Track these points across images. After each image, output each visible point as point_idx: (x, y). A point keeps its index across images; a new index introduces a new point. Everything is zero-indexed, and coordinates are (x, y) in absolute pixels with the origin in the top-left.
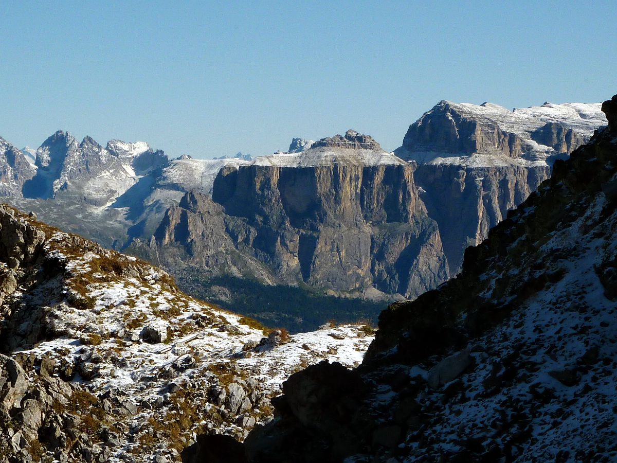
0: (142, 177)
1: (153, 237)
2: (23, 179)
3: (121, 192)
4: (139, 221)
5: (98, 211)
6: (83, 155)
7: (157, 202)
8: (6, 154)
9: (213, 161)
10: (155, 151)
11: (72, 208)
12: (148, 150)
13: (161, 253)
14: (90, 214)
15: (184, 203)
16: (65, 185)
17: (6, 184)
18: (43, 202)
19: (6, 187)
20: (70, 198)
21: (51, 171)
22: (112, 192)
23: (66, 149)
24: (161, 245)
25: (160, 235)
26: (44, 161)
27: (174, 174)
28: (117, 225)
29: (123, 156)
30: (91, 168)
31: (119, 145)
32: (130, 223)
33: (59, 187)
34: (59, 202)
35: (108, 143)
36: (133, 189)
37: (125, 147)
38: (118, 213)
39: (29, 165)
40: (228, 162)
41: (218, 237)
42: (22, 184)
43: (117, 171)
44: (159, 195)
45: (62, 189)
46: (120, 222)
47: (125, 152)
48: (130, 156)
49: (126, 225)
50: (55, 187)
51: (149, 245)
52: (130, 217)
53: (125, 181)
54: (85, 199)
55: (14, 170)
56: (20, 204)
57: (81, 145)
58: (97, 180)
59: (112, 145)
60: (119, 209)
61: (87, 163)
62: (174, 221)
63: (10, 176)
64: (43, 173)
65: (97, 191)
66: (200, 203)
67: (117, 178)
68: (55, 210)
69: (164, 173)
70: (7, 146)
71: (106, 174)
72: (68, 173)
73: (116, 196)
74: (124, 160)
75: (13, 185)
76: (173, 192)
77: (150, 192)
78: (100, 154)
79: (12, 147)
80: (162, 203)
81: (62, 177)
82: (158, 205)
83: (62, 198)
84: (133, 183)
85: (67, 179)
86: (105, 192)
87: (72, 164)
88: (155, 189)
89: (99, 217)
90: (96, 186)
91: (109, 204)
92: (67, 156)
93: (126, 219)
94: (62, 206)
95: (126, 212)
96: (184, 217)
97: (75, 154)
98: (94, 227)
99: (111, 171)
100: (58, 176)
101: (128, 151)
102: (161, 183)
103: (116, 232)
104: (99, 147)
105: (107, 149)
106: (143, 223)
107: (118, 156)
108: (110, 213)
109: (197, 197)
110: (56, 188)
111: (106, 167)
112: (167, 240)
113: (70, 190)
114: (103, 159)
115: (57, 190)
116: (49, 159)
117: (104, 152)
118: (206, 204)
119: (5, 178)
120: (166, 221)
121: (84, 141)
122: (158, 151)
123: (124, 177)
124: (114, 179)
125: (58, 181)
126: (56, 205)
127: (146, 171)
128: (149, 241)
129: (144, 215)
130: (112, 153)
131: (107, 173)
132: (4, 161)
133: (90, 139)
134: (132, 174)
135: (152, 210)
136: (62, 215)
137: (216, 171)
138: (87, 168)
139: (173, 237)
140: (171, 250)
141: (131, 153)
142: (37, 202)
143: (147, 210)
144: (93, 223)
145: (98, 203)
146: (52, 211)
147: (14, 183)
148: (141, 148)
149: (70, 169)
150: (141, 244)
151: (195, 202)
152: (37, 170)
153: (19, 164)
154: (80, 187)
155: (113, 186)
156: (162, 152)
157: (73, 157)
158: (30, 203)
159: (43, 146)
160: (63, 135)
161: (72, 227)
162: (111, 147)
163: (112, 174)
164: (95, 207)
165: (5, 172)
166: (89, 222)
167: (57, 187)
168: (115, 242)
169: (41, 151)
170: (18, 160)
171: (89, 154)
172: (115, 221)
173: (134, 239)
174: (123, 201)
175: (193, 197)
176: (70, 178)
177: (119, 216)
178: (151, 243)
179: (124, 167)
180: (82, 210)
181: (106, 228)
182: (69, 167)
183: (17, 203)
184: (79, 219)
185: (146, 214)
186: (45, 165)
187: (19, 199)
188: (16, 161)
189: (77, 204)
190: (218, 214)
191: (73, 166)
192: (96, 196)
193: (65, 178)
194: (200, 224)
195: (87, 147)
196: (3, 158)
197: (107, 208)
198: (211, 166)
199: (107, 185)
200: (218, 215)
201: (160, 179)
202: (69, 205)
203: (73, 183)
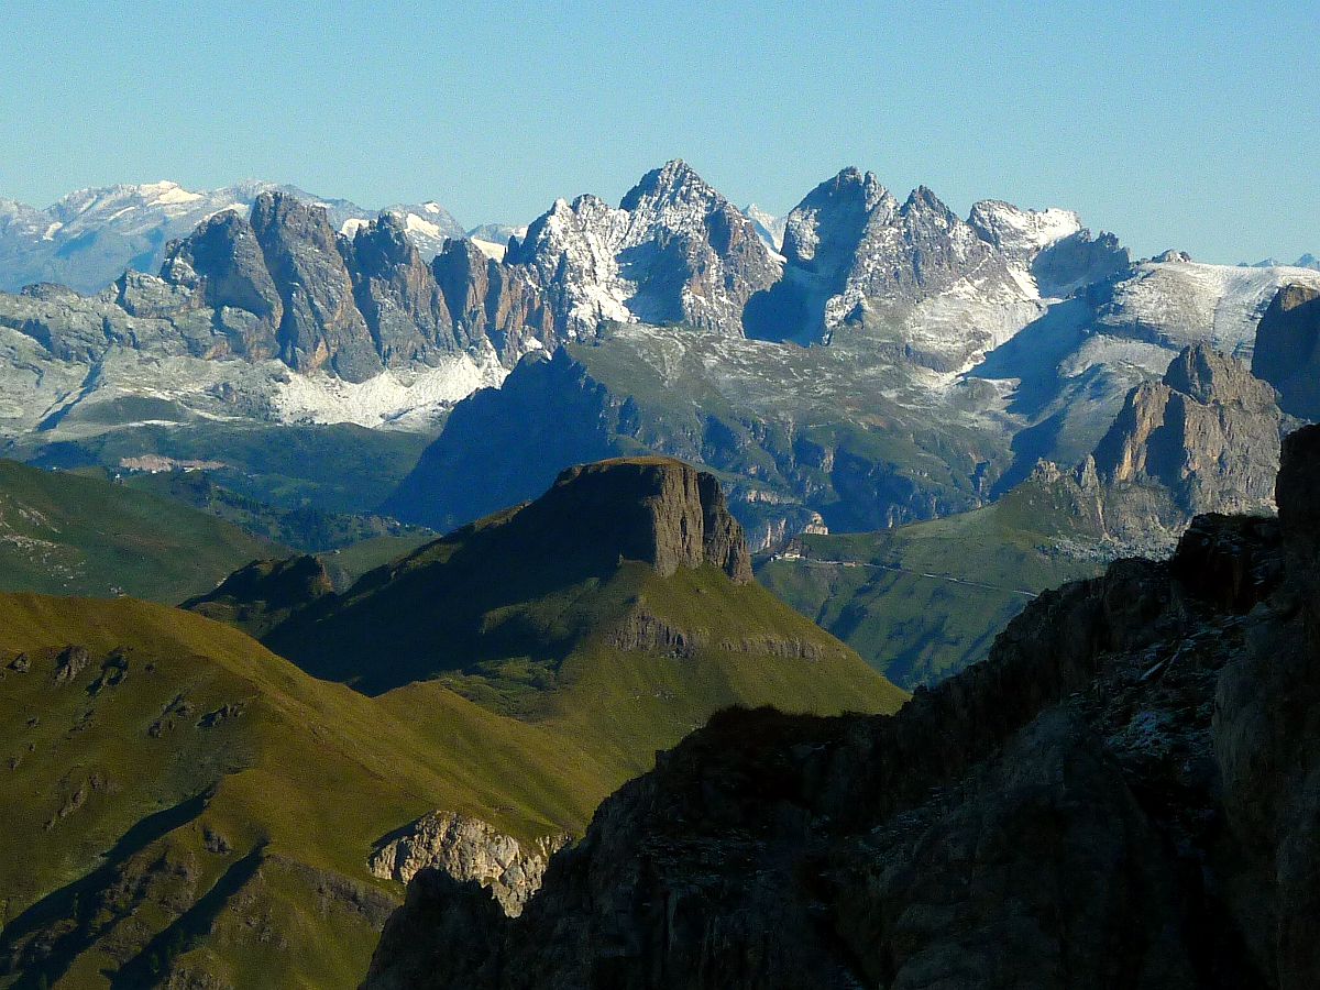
0: (1060, 301)
1: (1091, 461)
2: (745, 289)
3: (1003, 337)
4: (1045, 416)
5: (940, 384)
6: (908, 235)
7: (1095, 369)
8: (706, 220)
9: (1247, 272)
10: (1094, 237)
11: (871, 371)
12: (1077, 233)
13: (1108, 503)
14: (919, 391)
15: (1176, 376)
16: (858, 311)
17: (702, 299)
18: (800, 353)
19: (702, 307)
20: (868, 345)
21: (823, 272)
22: (979, 337)
23: (865, 217)
24: (1109, 482)
25: (1108, 456)
26: (804, 244)
27: (1143, 300)
28: (986, 423)
29: (1011, 244)
30: (925, 271)
31: (1001, 214)
32: (1020, 421)
33: (840, 314)
34: (840, 353)
35: (974, 208)
36: (1033, 330)
37: (1017, 221)
38: (991, 392)
39: (766, 252)
40: (1287, 275)
41: (1262, 469)
42: (743, 302)
43: (992, 283)
44: (1101, 350)
45: (848, 320)
46: (995, 417)
47: (1016, 234)
48: (1029, 246)
49: (1009, 426)
50: (829, 315)
51: (1078, 481)
52: (1018, 404)
53: (1015, 309)
54: (908, 349)
55: (725, 265)
56: (739, 354)
57: (904, 210)
58: (941, 302)
59: (984, 214)
60: (995, 382)
61: (915, 257)
62: (1149, 420)
63: (713, 279)
64: (799, 275)
65: (940, 332)
66: (1218, 379)
67: (993, 301)
68: (828, 376)
69: (1118, 294)
70: (712, 200)
71: (964, 289)
72: (865, 280)
73: (989, 347)
74: (1014, 254)
75: (720, 302)
76: (1138, 346)
77: (1078, 341)
78: (951, 235)
79: (726, 202)
80: (1109, 373)
81: (850, 289)
82: (1096, 381)
83: (848, 343)
84: (1033, 316)
85: (862, 295)
86: (961, 335)
87: (876, 257)
88: (1092, 335)
89: (942, 401)
90: (937, 319)
91: (967, 367)
92: (864, 236)
93: (1009, 409)
94: (846, 367)
95: (1011, 393)
96: (1174, 413)
97: (886, 232)
98: (928, 425)
99: (977, 282)
100: (839, 288)
101: (1024, 233)
102: (1108, 320)
103: (981, 440)
104: (950, 217)
105: (970, 222)
106: (1056, 422)
107: (996, 244)
108: (970, 392)
109: (1211, 360)
110: (833, 318)
111: (964, 271)
112: (1125, 470)
113: (871, 325)
114: (960, 250)
115: (835, 323)
116: (816, 240)
117: (963, 231)
118: (1235, 382)
119: (702, 284)
120: (1126, 420)
121: (911, 199)
122: (1103, 237)
123: (1009, 299)
124: (984, 301)
125: (838, 298)
126: (831, 363)
127: (1069, 286)
128: (1081, 469)
129: (1060, 401)
130: (982, 234)
131: (968, 287)
132: (701, 239)
133: (926, 195)
134: (1032, 292)
135: (1079, 390)
136: (845, 388)
137: (1256, 295)
138: (917, 269)
139: (1142, 463)
140: (1136, 496)
141: (1031, 236)
142: (782, 352)
143: (1068, 390)
144: (925, 414)
145: (939, 363)
146: (821, 376)
147: (724, 299)
148: (1059, 226)
149: (870, 270)
150: (1057, 476)
151: (1206, 375)
152: (784, 266)
153: (741, 251)
154: (895, 318)
155: (982, 321)
156: (1114, 241)
157: (881, 239)
158: (764, 351)
159: (803, 205)
160: (857, 181)
161: (870, 420)
162: (981, 219)
163: (980, 291)
164: (932, 372)
165: (701, 269)
166: (915, 411)
167: (835, 314)
168: (980, 467)
169: (797, 218)
170: (738, 238)
171: (924, 233)
172: (982, 414)
173: (1040, 462)
174: (1005, 360)
175: (1200, 362)
176: (871, 294)
177: (994, 400)
178: (1084, 475)
179: (1013, 272)
180: (897, 379)
181: (956, 429)
182: (870, 265)
183: (731, 350)
184: (889, 403)
185: (1066, 398)
186: (806, 255)
187: (736, 341)
188: (733, 242)
189: (887, 363)
190: (1265, 409)
191: (879, 263)
192: (935, 344)
193: (855, 292)
194: (1215, 432)
195: (917, 214)
196: (699, 231)
197: (961, 379)
198: (1240, 285)
199: (966, 317)
200: (1262, 412)
201: (1107, 311)
202: (864, 364)
203: (878, 306)
